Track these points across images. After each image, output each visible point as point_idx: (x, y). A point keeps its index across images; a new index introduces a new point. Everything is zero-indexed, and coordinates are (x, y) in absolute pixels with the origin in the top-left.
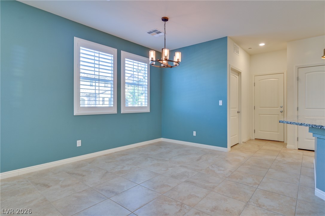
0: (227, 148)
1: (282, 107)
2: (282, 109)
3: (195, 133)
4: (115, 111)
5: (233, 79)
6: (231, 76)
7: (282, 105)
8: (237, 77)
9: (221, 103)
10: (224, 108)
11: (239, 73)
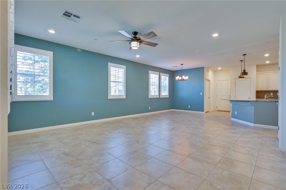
0: (204, 112)
1: (230, 96)
2: (230, 97)
3: (189, 107)
4: (159, 97)
5: (206, 83)
6: (206, 82)
7: (230, 94)
8: (208, 82)
9: (201, 94)
10: (203, 96)
11: (209, 81)
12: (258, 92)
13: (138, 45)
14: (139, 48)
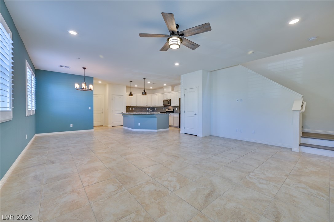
2: (102, 111)
9: (90, 108)
12: (128, 108)
13: (179, 42)
14: (180, 46)
